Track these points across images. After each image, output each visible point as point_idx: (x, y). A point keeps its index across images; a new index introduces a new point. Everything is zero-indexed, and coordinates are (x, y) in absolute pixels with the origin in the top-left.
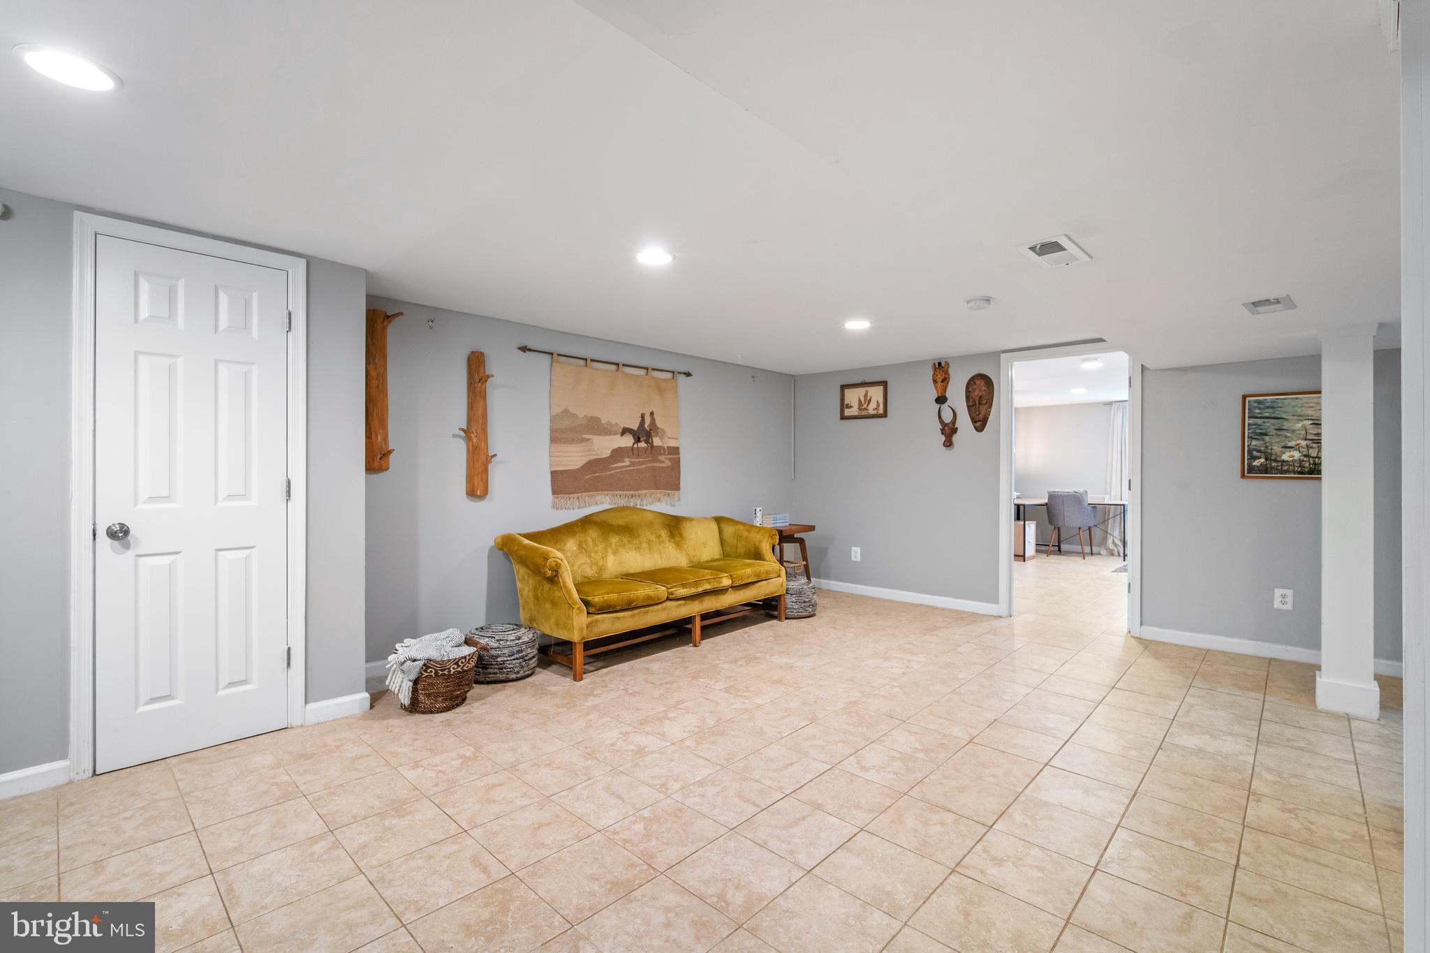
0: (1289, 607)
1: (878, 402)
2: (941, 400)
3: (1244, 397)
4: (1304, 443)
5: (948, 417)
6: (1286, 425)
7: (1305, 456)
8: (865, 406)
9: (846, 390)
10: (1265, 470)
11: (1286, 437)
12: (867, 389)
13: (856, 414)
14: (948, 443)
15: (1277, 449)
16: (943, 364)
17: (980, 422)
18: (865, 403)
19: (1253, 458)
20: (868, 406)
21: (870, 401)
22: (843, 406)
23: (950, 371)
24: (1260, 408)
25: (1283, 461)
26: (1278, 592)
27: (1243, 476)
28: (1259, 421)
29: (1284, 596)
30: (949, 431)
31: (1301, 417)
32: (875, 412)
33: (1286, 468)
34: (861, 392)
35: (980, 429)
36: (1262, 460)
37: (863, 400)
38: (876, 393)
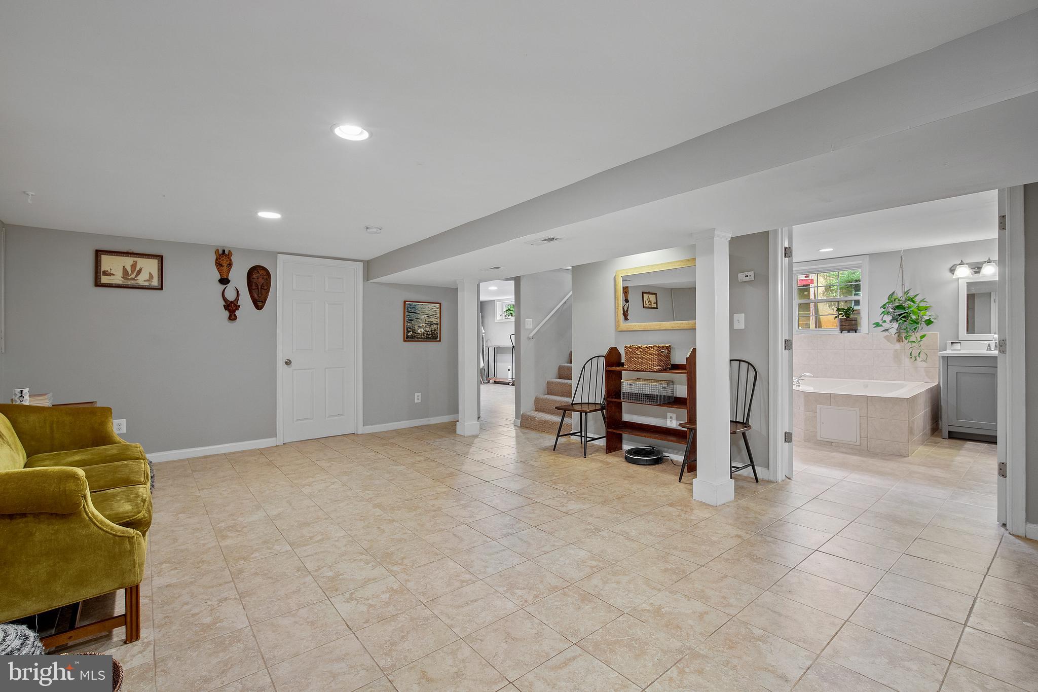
0: (420, 401)
1: (150, 274)
2: (224, 281)
3: (405, 302)
4: (425, 325)
5: (231, 296)
6: (419, 316)
7: (425, 331)
8: (133, 276)
9: (103, 256)
10: (412, 337)
11: (419, 322)
12: (136, 259)
13: (120, 282)
14: (232, 317)
15: (416, 327)
16: (227, 252)
17: (259, 302)
18: (132, 273)
19: (408, 332)
20: (136, 276)
21: (139, 272)
22: (97, 271)
23: (232, 258)
24: (411, 308)
25: (418, 333)
26: (417, 394)
27: (404, 341)
28: (410, 314)
29: (418, 396)
30: (231, 308)
31: (424, 313)
32: (147, 284)
33: (419, 336)
34: (128, 262)
35: (259, 307)
36: (411, 333)
37: (129, 269)
38: (149, 267)
